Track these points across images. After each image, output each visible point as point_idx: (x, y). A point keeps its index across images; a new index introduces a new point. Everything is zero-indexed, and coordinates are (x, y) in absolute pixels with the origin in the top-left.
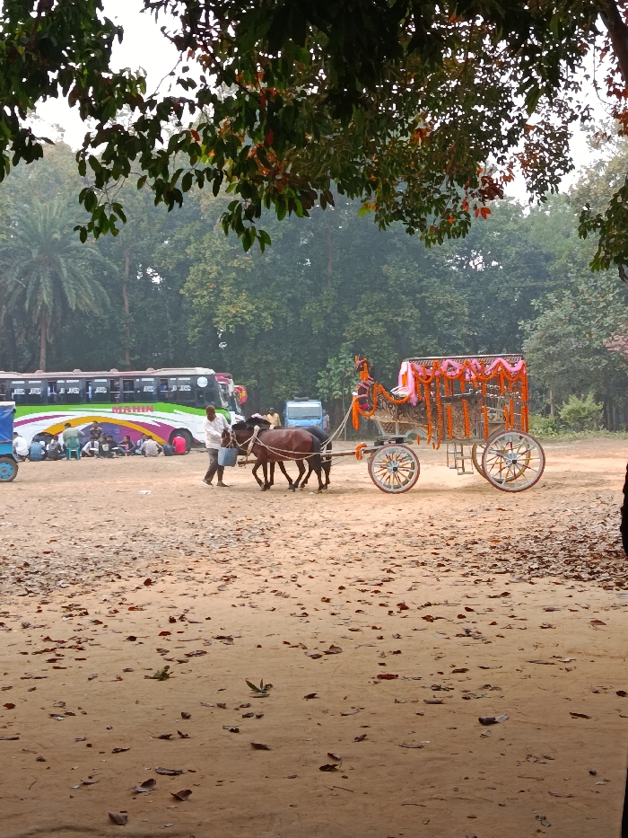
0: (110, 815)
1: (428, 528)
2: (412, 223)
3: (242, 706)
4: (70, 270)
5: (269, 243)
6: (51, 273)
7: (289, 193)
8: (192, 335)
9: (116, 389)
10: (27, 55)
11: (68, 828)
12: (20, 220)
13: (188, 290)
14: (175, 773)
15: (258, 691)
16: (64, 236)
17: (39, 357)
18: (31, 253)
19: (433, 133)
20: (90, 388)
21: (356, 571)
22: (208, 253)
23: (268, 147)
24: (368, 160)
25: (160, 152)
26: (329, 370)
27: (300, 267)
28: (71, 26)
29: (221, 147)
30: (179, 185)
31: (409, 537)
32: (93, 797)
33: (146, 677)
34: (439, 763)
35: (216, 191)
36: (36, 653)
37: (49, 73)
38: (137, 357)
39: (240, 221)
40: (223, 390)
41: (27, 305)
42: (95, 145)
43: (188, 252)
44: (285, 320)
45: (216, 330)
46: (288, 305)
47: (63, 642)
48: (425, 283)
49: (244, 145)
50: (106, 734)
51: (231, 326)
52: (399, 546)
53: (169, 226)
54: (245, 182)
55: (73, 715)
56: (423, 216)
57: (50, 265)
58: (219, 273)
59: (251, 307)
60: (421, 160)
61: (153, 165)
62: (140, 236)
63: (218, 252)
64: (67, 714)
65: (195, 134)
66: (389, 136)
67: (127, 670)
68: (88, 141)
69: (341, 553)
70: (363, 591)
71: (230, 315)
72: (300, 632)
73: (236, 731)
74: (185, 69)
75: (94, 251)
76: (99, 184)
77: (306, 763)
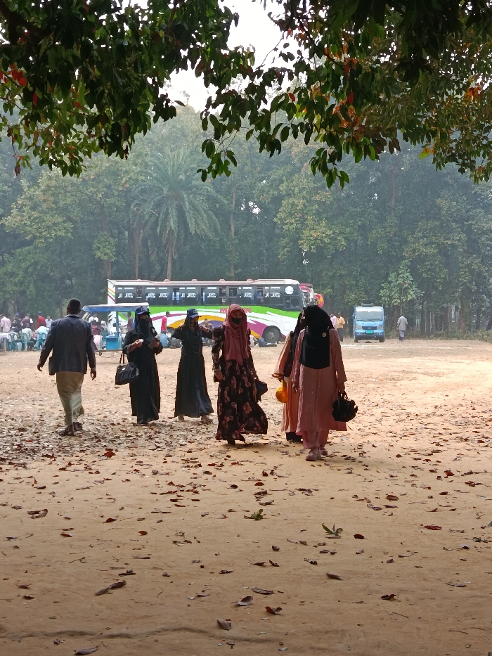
0: (218, 622)
1: (470, 411)
2: (464, 164)
3: (319, 544)
4: (191, 203)
5: (348, 181)
6: (177, 206)
7: (365, 141)
8: (282, 254)
9: (224, 295)
10: (166, 38)
11: (186, 629)
12: (155, 165)
13: (280, 219)
14: (268, 593)
15: (331, 533)
16: (188, 177)
17: (167, 269)
18: (162, 190)
19: (483, 91)
20: (204, 294)
21: (410, 443)
22: (297, 189)
23: (349, 105)
24: (429, 114)
25: (264, 110)
26: (390, 282)
27: (370, 201)
28: (199, 14)
29: (312, 105)
30: (278, 137)
31: (455, 417)
32: (205, 607)
33: (245, 517)
34: (479, 600)
35: (307, 141)
36: (163, 494)
37: (181, 51)
38: (240, 270)
39: (325, 163)
40: (305, 297)
41: (158, 230)
42: (215, 106)
43: (281, 189)
44: (356, 242)
45: (301, 250)
46: (358, 231)
47: (183, 486)
48: (471, 213)
49: (330, 104)
50: (215, 559)
51: (312, 247)
52: (446, 425)
53: (267, 168)
54: (330, 134)
55: (191, 542)
56: (472, 158)
57: (176, 199)
58: (304, 205)
59: (329, 232)
60: (473, 113)
61: (259, 121)
62: (244, 177)
63: (304, 189)
64: (186, 541)
65: (292, 96)
66: (447, 94)
67: (230, 511)
68: (209, 103)
69: (399, 428)
70: (415, 459)
71: (312, 238)
72: (365, 489)
73: (315, 563)
74: (286, 45)
75: (209, 189)
76: (217, 137)
77: (370, 593)
